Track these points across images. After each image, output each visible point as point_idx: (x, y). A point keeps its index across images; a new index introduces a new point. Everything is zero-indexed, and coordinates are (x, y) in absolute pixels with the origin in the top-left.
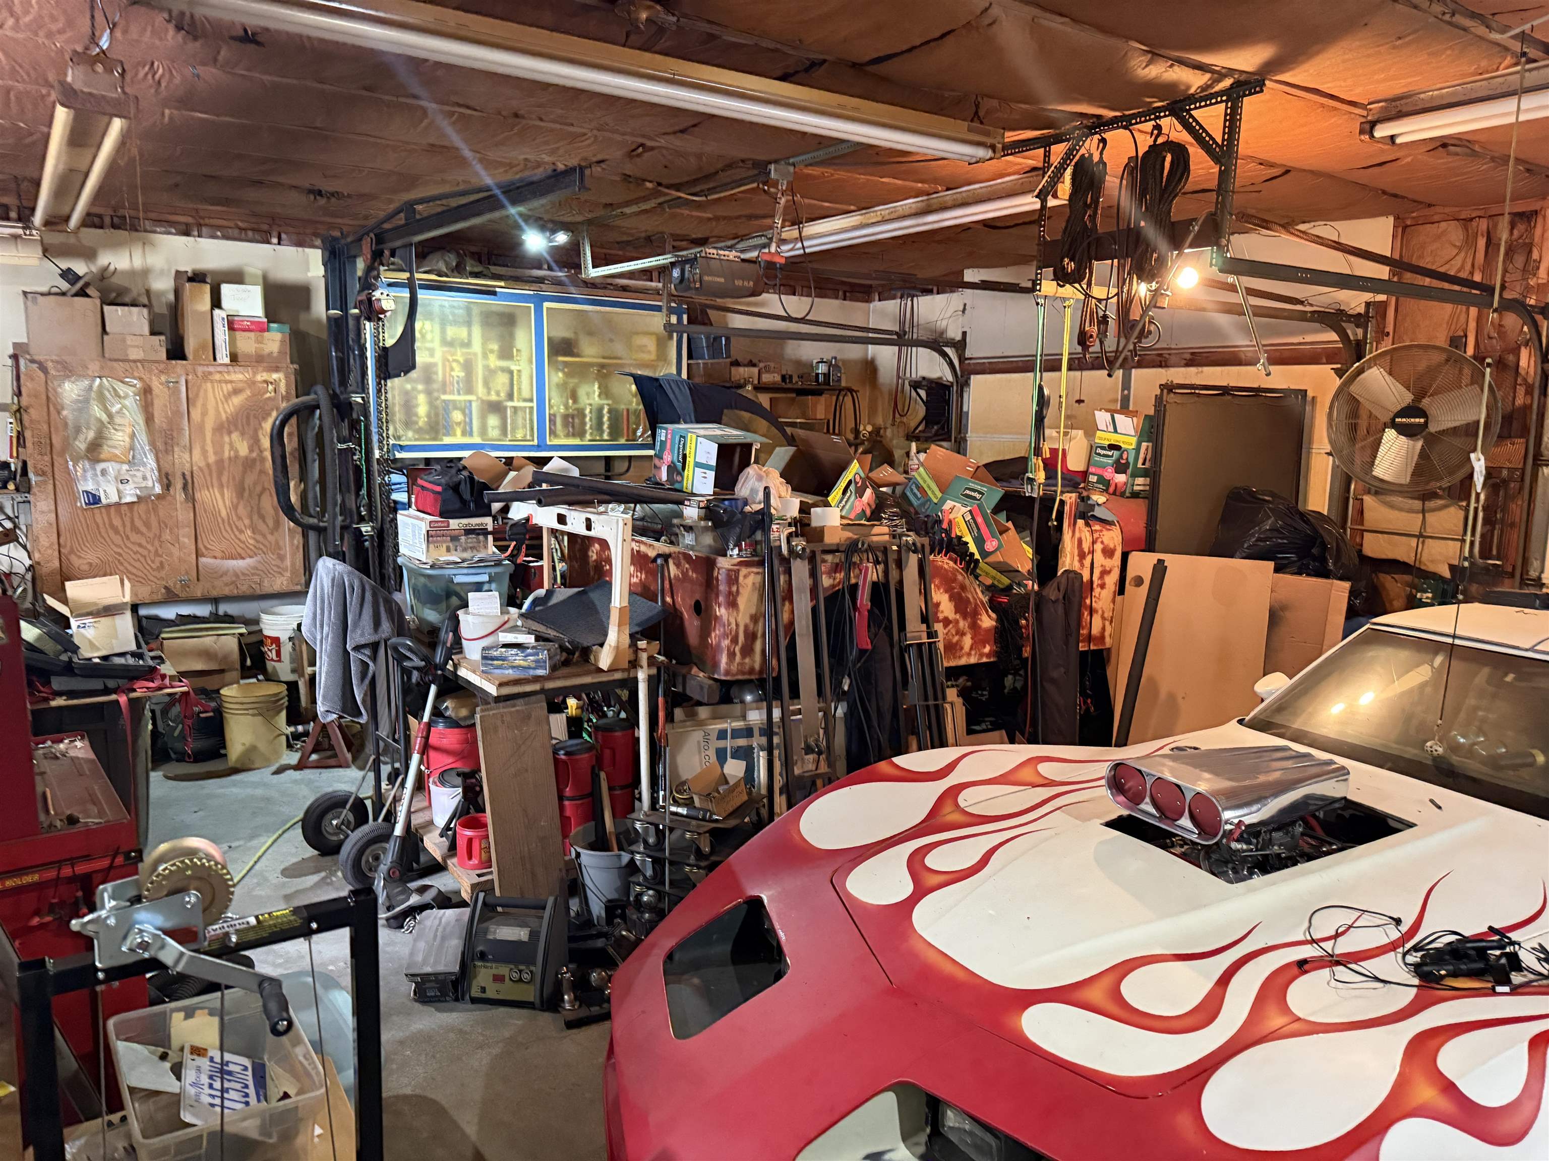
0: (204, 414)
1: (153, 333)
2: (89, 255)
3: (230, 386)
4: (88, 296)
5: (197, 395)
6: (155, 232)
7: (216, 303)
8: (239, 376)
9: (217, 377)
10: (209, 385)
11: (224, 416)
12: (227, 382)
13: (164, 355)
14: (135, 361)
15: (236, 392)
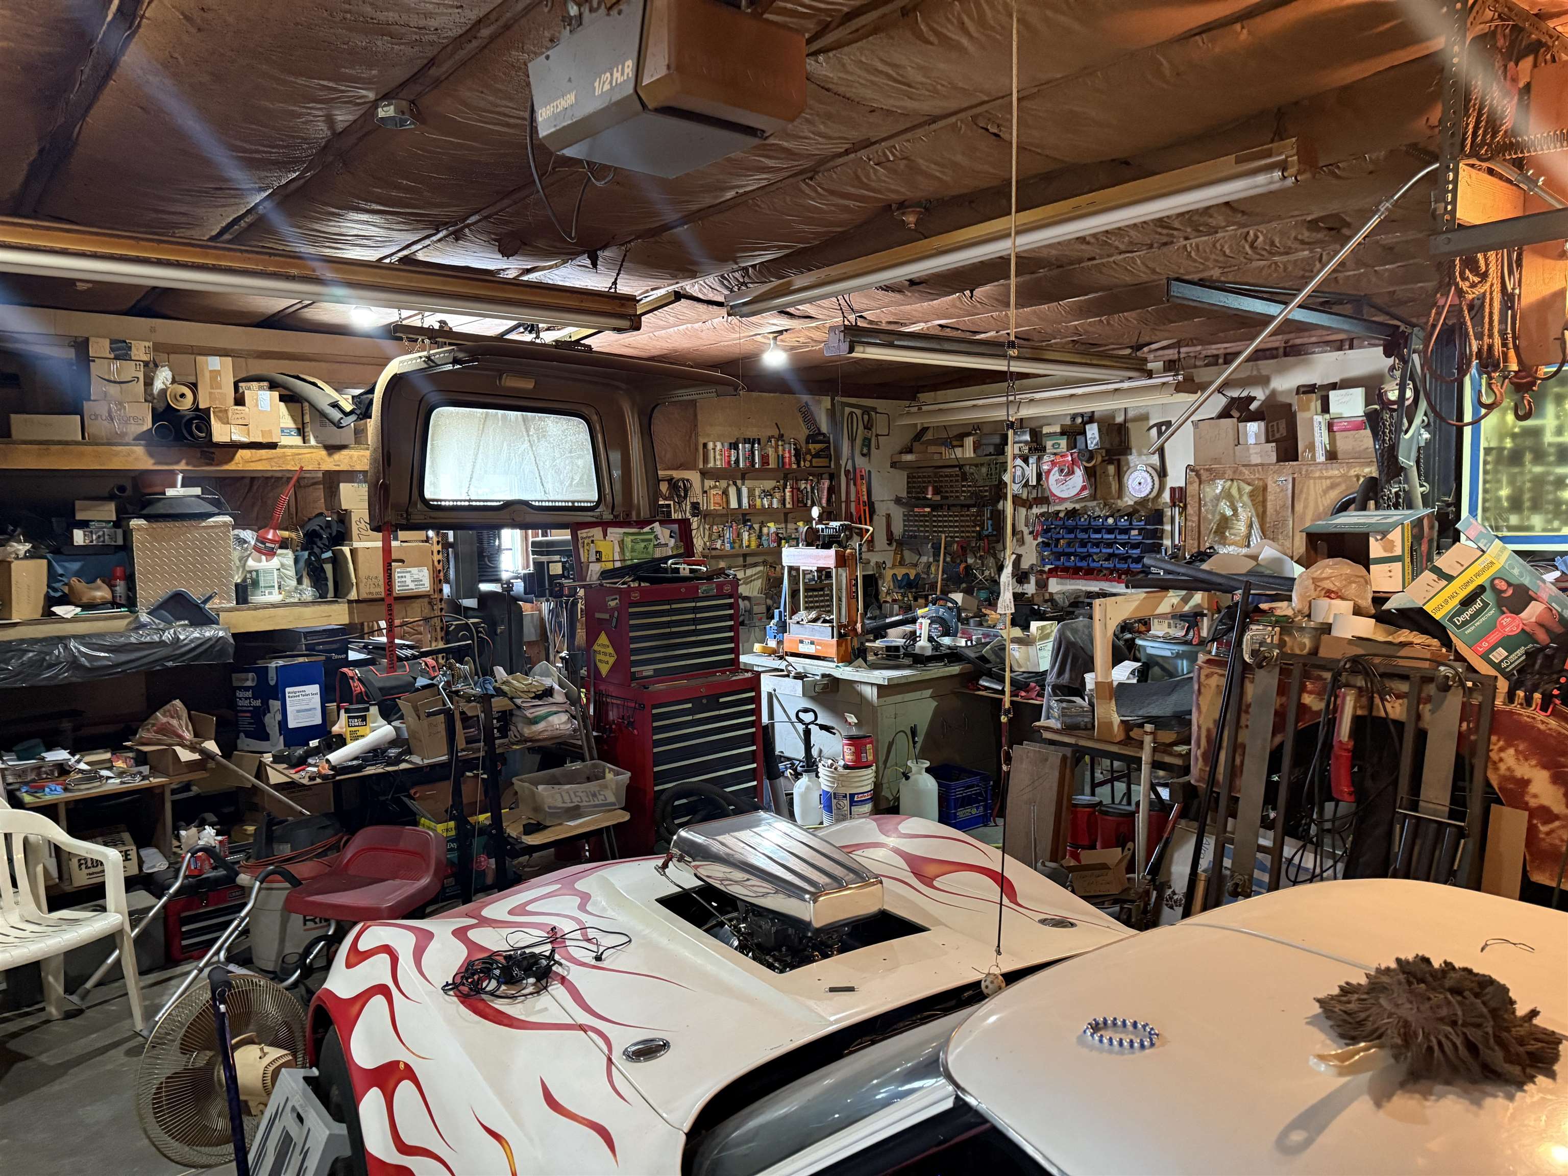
0: (1305, 507)
1: (1268, 441)
2: (1264, 381)
3: (1328, 482)
4: (1232, 417)
5: (1301, 491)
6: (1313, 353)
7: (1325, 409)
8: (1335, 471)
9: (1317, 474)
10: (1312, 481)
11: (1321, 508)
12: (1326, 478)
13: (1273, 458)
14: (1256, 465)
15: (1333, 486)
